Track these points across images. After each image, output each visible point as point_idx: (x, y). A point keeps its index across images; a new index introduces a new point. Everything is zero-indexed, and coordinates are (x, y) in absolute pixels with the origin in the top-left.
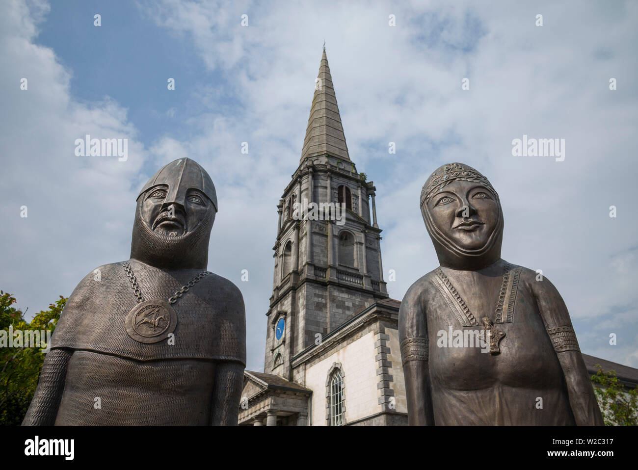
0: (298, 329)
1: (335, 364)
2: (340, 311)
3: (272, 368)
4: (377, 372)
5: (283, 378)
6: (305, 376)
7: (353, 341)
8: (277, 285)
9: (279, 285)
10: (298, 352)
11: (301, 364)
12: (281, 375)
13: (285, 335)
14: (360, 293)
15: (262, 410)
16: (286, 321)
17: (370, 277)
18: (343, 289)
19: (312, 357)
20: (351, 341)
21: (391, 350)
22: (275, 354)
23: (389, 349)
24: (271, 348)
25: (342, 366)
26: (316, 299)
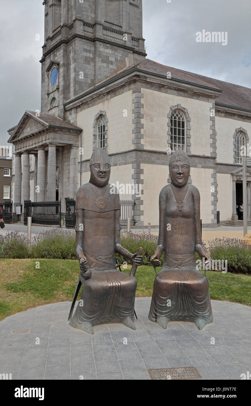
0: (70, 79)
1: (101, 112)
2: (105, 65)
3: (49, 108)
4: (133, 121)
5: (58, 118)
6: (76, 118)
7: (116, 95)
8: (49, 35)
9: (51, 36)
10: (70, 98)
11: (73, 108)
12: (56, 115)
13: (59, 83)
14: (122, 49)
15: (44, 142)
16: (58, 71)
17: (131, 34)
18: (108, 45)
19: (82, 104)
20: (114, 96)
21: (144, 105)
22: (50, 97)
23: (143, 105)
24: (47, 93)
25: (107, 114)
26: (85, 54)
